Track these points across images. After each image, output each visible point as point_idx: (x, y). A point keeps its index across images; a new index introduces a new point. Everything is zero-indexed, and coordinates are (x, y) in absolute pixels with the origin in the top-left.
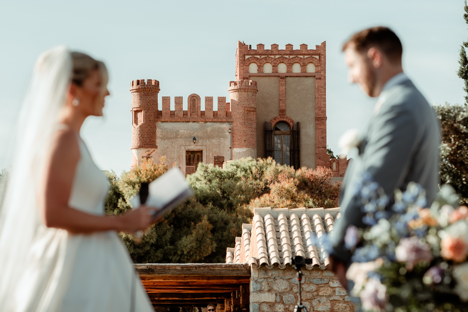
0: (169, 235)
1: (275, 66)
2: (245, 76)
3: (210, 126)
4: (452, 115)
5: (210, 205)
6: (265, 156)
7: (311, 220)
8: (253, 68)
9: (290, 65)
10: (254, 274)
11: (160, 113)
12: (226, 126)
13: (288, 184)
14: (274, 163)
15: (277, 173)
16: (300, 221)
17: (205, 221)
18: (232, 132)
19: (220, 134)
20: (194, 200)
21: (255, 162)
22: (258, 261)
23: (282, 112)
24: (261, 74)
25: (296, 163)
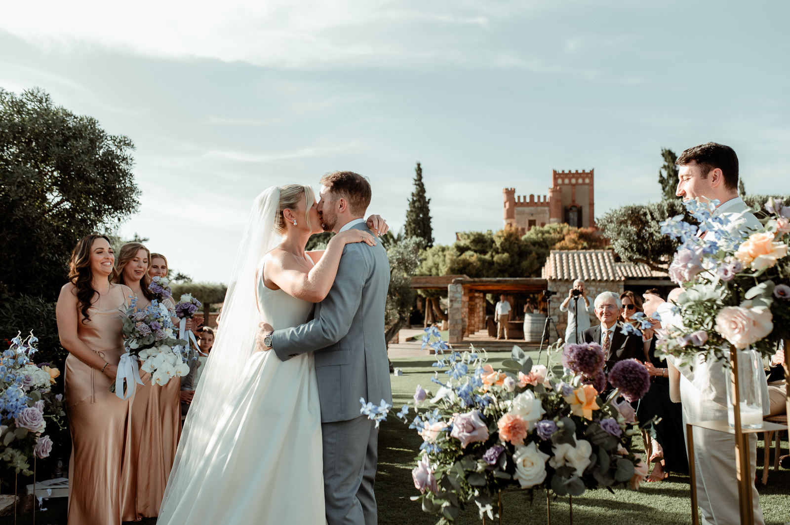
0: (517, 261)
1: (570, 180)
2: (556, 185)
3: (539, 208)
4: (637, 211)
5: (537, 247)
6: (563, 222)
7: (579, 257)
8: (560, 181)
9: (577, 179)
10: (549, 284)
11: (516, 203)
12: (547, 208)
13: (573, 236)
14: (568, 226)
15: (569, 230)
16: (573, 257)
17: (534, 254)
18: (550, 211)
19: (544, 212)
20: (529, 244)
21: (558, 226)
22: (551, 277)
23: (573, 201)
24: (563, 184)
25: (580, 225)
